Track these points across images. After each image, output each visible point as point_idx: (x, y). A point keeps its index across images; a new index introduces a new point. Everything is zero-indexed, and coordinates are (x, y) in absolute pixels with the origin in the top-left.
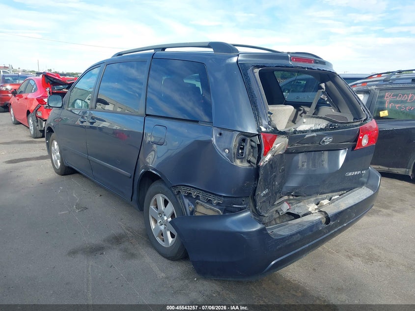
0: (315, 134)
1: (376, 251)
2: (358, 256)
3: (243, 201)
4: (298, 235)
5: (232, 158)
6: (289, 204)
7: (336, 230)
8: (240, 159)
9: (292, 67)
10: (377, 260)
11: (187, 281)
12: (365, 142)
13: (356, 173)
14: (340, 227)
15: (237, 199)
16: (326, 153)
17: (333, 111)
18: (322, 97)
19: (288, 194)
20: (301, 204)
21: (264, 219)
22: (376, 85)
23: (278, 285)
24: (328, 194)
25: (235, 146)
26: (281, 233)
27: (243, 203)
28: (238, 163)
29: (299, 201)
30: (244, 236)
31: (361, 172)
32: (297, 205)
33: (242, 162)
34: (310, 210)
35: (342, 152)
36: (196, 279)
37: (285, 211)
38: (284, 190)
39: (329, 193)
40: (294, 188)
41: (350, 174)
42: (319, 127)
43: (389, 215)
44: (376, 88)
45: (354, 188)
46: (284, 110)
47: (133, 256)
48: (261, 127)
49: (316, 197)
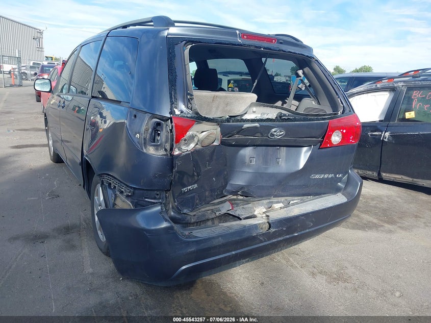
0: (257, 124)
1: (350, 271)
2: (325, 273)
3: (158, 194)
4: (220, 238)
5: (142, 144)
6: (232, 204)
7: (280, 239)
8: (154, 146)
9: (241, 45)
10: (345, 281)
11: (111, 280)
12: (336, 138)
13: (326, 176)
14: (288, 237)
15: (149, 192)
16: (284, 149)
17: (313, 103)
18: (300, 86)
19: (235, 193)
20: (250, 205)
21: (189, 217)
22: (404, 82)
23: (209, 295)
24: (287, 198)
25: (147, 130)
26: (199, 235)
27: (158, 197)
28: (151, 151)
29: (248, 202)
30: (148, 234)
31: (335, 175)
32: (244, 206)
33: (157, 149)
34: (256, 213)
35: (305, 149)
36: (121, 279)
37: (224, 211)
38: (228, 188)
39: (287, 196)
40: (242, 187)
41: (317, 176)
42: (265, 117)
43: (390, 231)
44: (404, 84)
45: (325, 194)
46: (243, 98)
47: (73, 247)
48: (175, 109)
49: (269, 199)
